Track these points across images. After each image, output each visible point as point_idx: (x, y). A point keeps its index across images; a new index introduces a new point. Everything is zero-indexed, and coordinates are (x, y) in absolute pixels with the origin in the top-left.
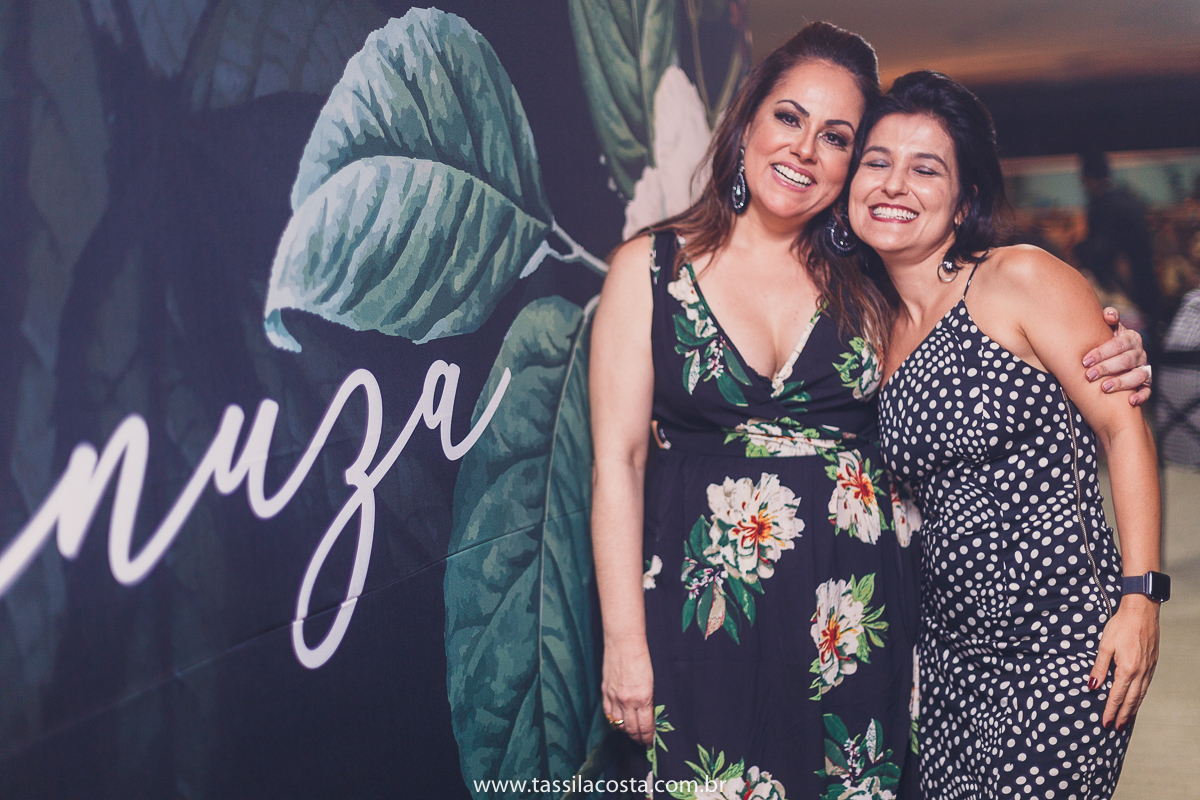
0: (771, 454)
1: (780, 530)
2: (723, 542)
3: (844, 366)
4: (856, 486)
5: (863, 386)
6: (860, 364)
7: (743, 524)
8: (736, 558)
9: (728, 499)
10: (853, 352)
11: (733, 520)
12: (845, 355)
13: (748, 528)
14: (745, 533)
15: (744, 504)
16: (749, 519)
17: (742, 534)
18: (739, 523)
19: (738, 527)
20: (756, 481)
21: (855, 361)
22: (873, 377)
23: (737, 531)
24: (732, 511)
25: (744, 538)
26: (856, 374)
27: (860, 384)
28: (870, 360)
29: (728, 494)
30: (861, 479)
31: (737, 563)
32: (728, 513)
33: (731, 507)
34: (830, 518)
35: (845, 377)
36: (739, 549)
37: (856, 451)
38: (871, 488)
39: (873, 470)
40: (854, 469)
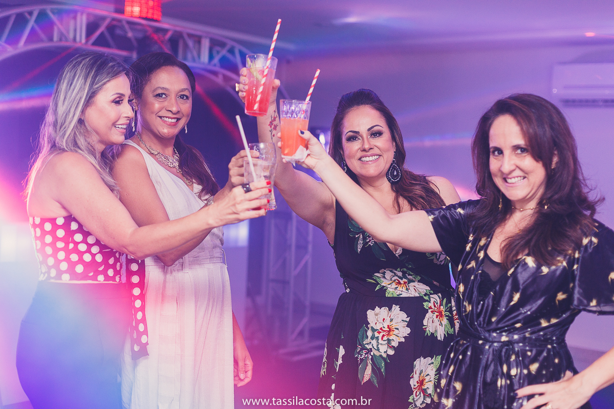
0: (398, 295)
1: (399, 332)
2: (372, 338)
4: (438, 312)
5: (438, 257)
7: (383, 329)
8: (378, 345)
9: (377, 317)
11: (378, 327)
13: (385, 331)
14: (384, 333)
15: (384, 319)
16: (386, 327)
17: (382, 334)
18: (381, 329)
19: (380, 331)
20: (390, 309)
23: (379, 333)
24: (378, 323)
25: (384, 336)
27: (436, 257)
29: (376, 315)
30: (440, 308)
31: (378, 348)
32: (376, 323)
33: (378, 321)
34: (424, 327)
36: (380, 341)
37: (440, 294)
38: (443, 314)
39: (446, 304)
40: (437, 304)
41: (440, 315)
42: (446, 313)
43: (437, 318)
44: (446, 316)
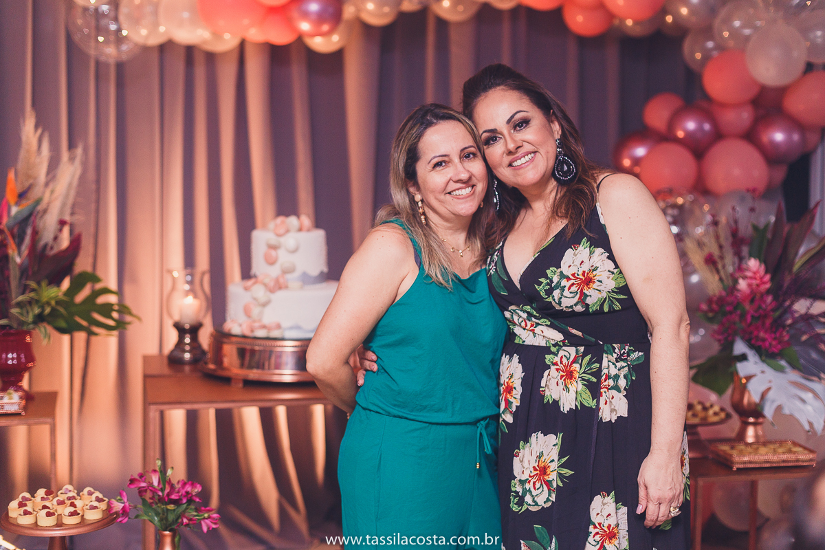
0: (522, 341)
1: (517, 393)
3: (541, 287)
4: (563, 371)
5: (557, 300)
6: (551, 286)
10: (547, 278)
12: (541, 280)
20: (511, 358)
21: (548, 284)
22: (562, 295)
26: (549, 292)
27: (554, 300)
28: (559, 283)
30: (571, 366)
34: (541, 389)
35: (543, 294)
37: (582, 349)
38: (576, 375)
39: (590, 363)
40: (568, 359)
41: (569, 375)
42: (583, 375)
43: (561, 379)
44: (583, 380)
